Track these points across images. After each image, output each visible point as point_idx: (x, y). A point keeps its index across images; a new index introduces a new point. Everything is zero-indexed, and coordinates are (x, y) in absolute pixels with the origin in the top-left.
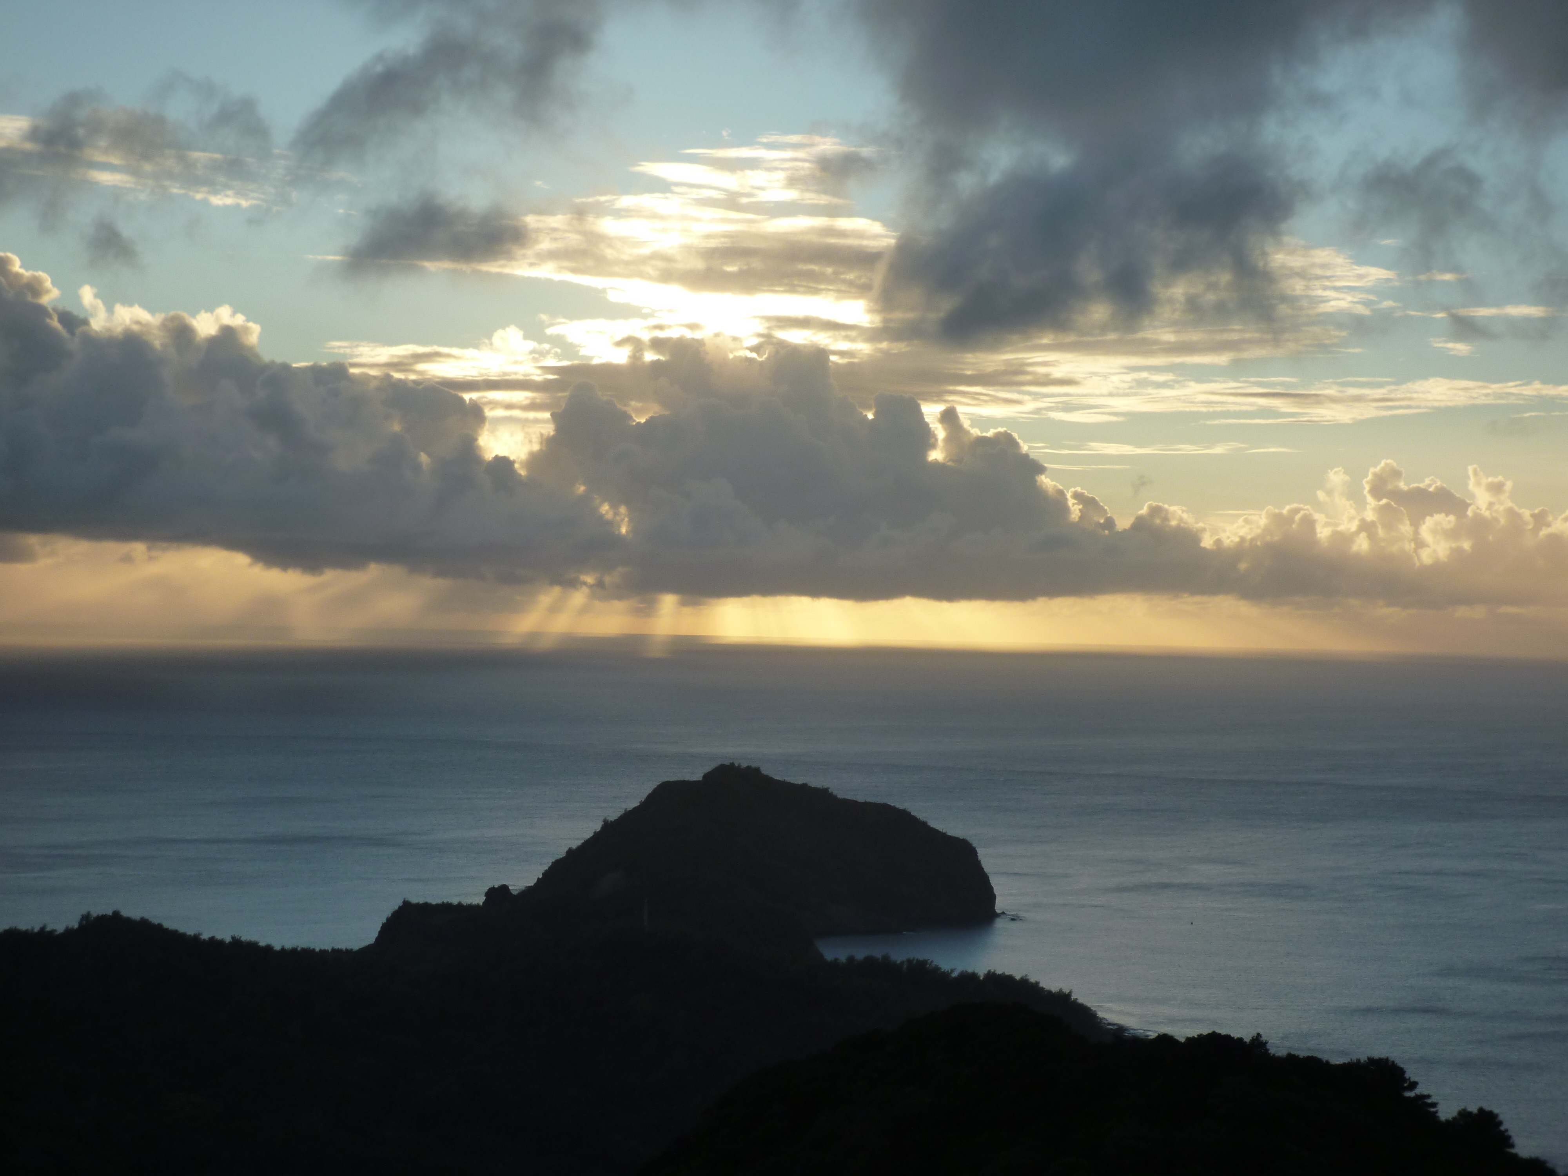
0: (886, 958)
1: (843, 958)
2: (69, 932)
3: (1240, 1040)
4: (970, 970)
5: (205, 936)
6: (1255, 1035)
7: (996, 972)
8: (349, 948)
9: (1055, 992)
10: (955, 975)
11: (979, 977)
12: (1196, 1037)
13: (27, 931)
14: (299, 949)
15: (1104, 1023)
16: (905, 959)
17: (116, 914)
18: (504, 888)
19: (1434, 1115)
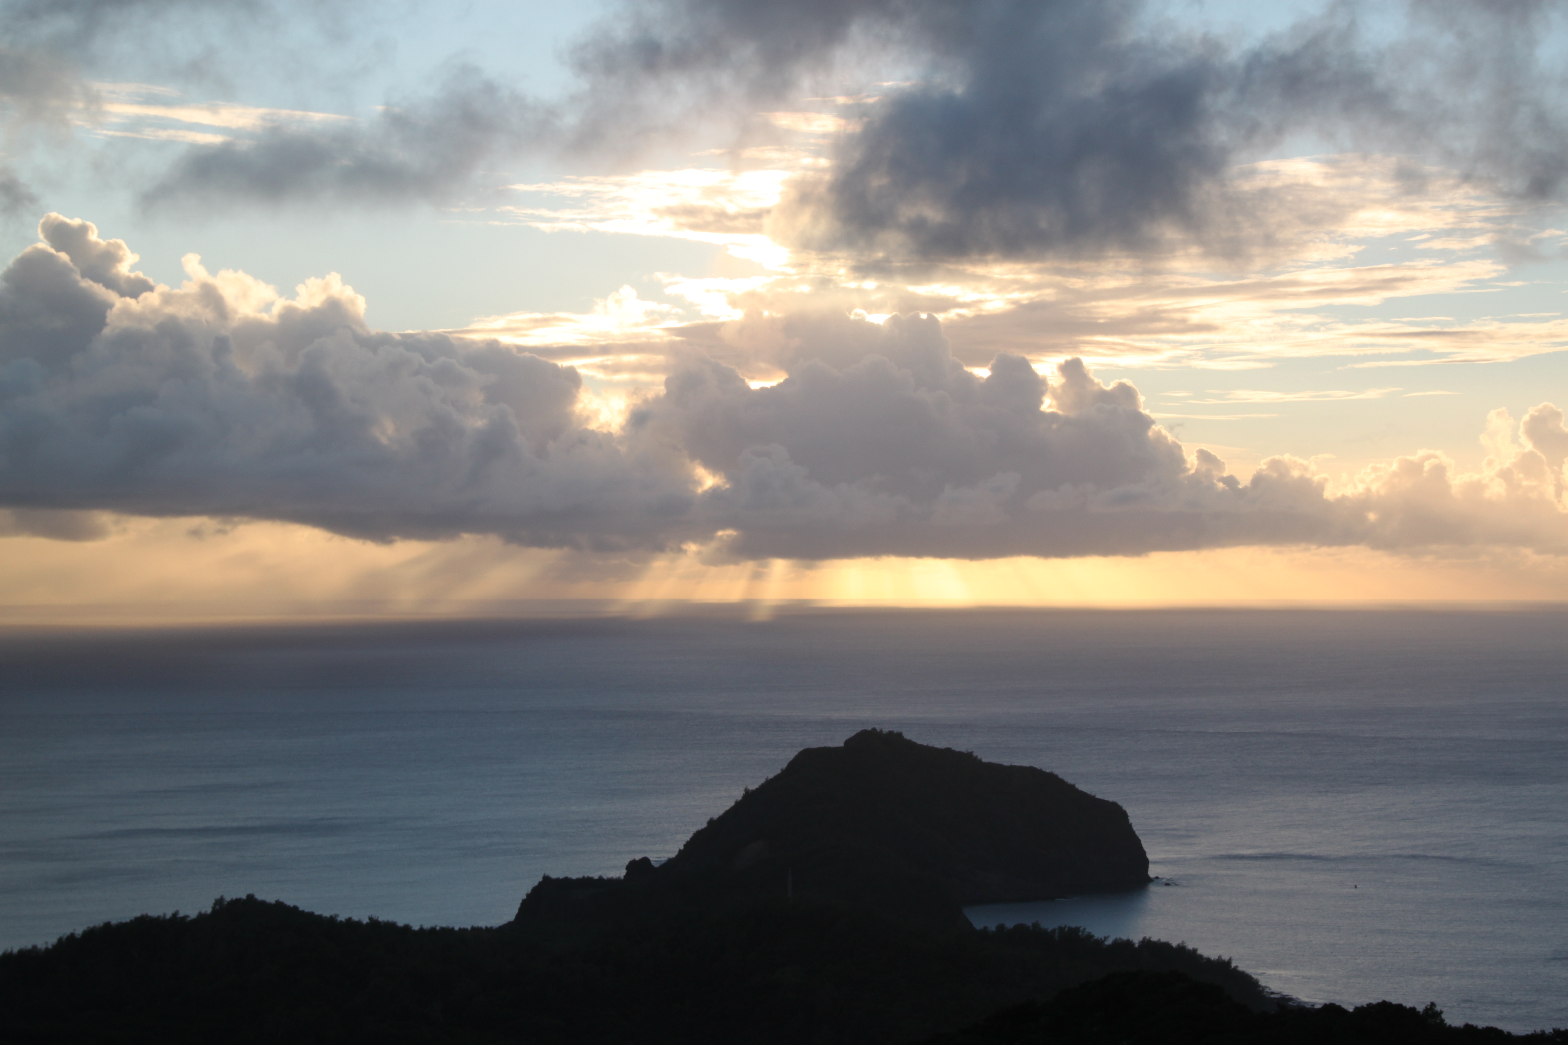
0: (1036, 926)
1: (992, 927)
2: (201, 917)
3: (1413, 1009)
4: (1125, 938)
5: (342, 917)
6: (1429, 1004)
7: (1151, 939)
8: (489, 926)
9: (1214, 960)
10: (1109, 942)
11: (1134, 944)
12: (1365, 1006)
13: (159, 917)
14: (438, 928)
15: (1267, 992)
16: (1056, 927)
17: (250, 897)
18: (645, 861)
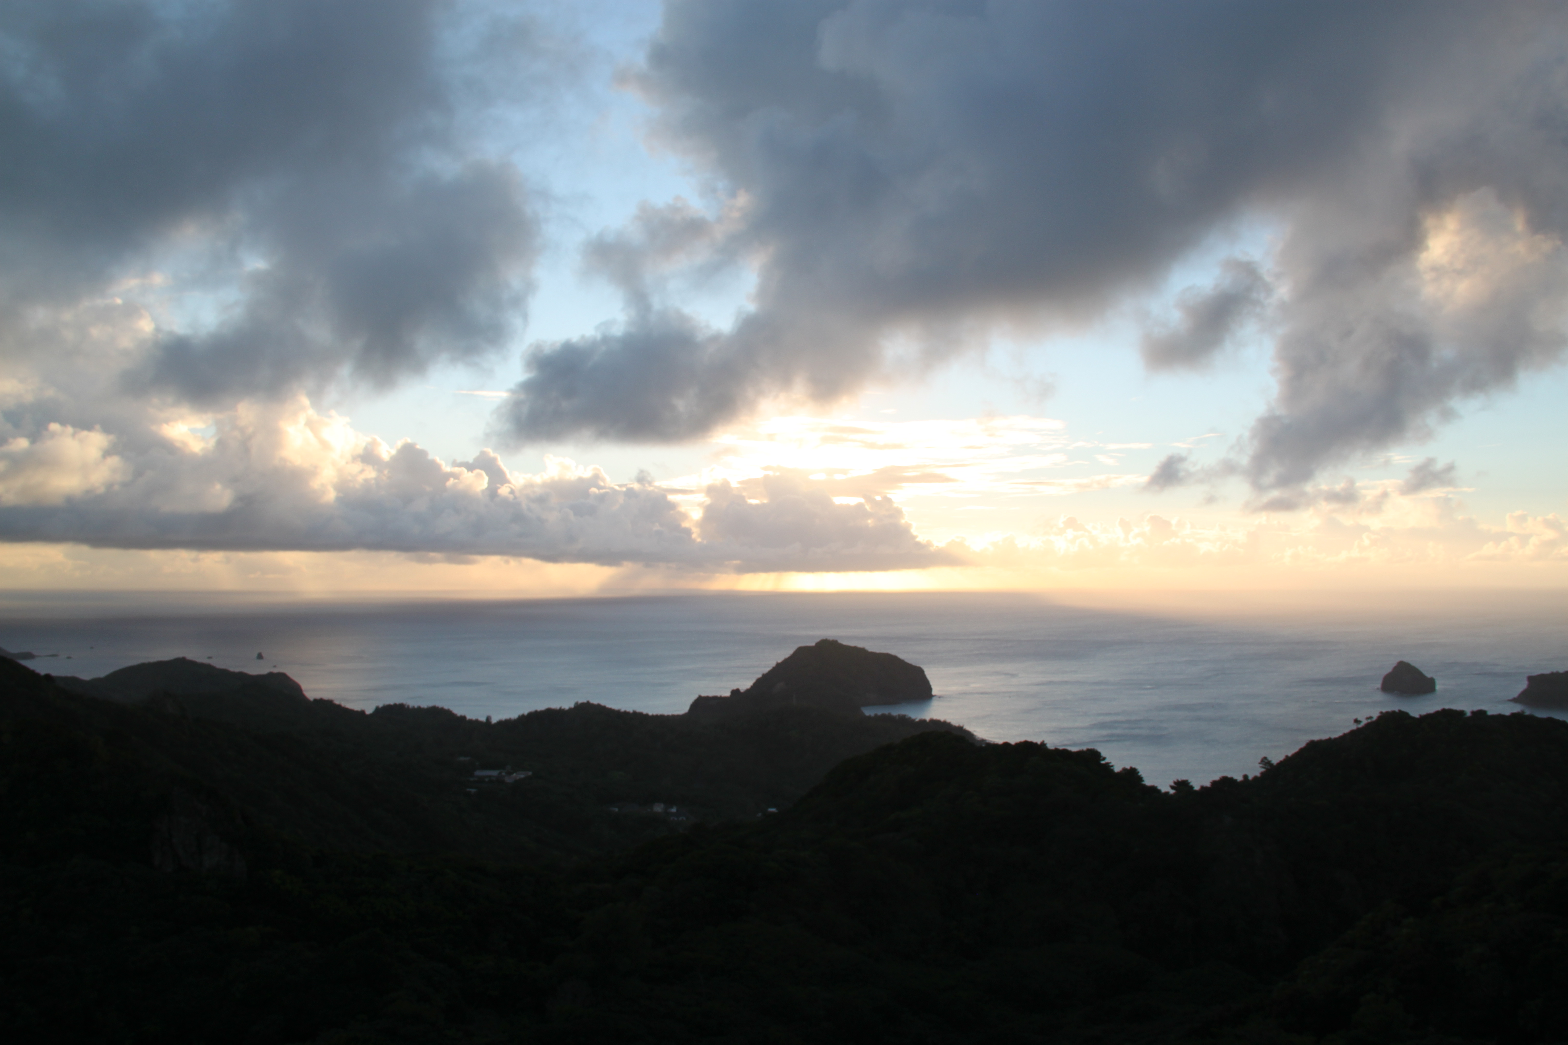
0: (890, 714)
1: (873, 714)
2: (570, 709)
3: (1036, 743)
4: (923, 719)
5: (623, 711)
7: (934, 719)
8: (679, 714)
9: (957, 726)
10: (917, 720)
11: (927, 721)
12: (1019, 743)
14: (659, 715)
15: (977, 738)
16: (897, 715)
18: (738, 690)
19: (1112, 771)
